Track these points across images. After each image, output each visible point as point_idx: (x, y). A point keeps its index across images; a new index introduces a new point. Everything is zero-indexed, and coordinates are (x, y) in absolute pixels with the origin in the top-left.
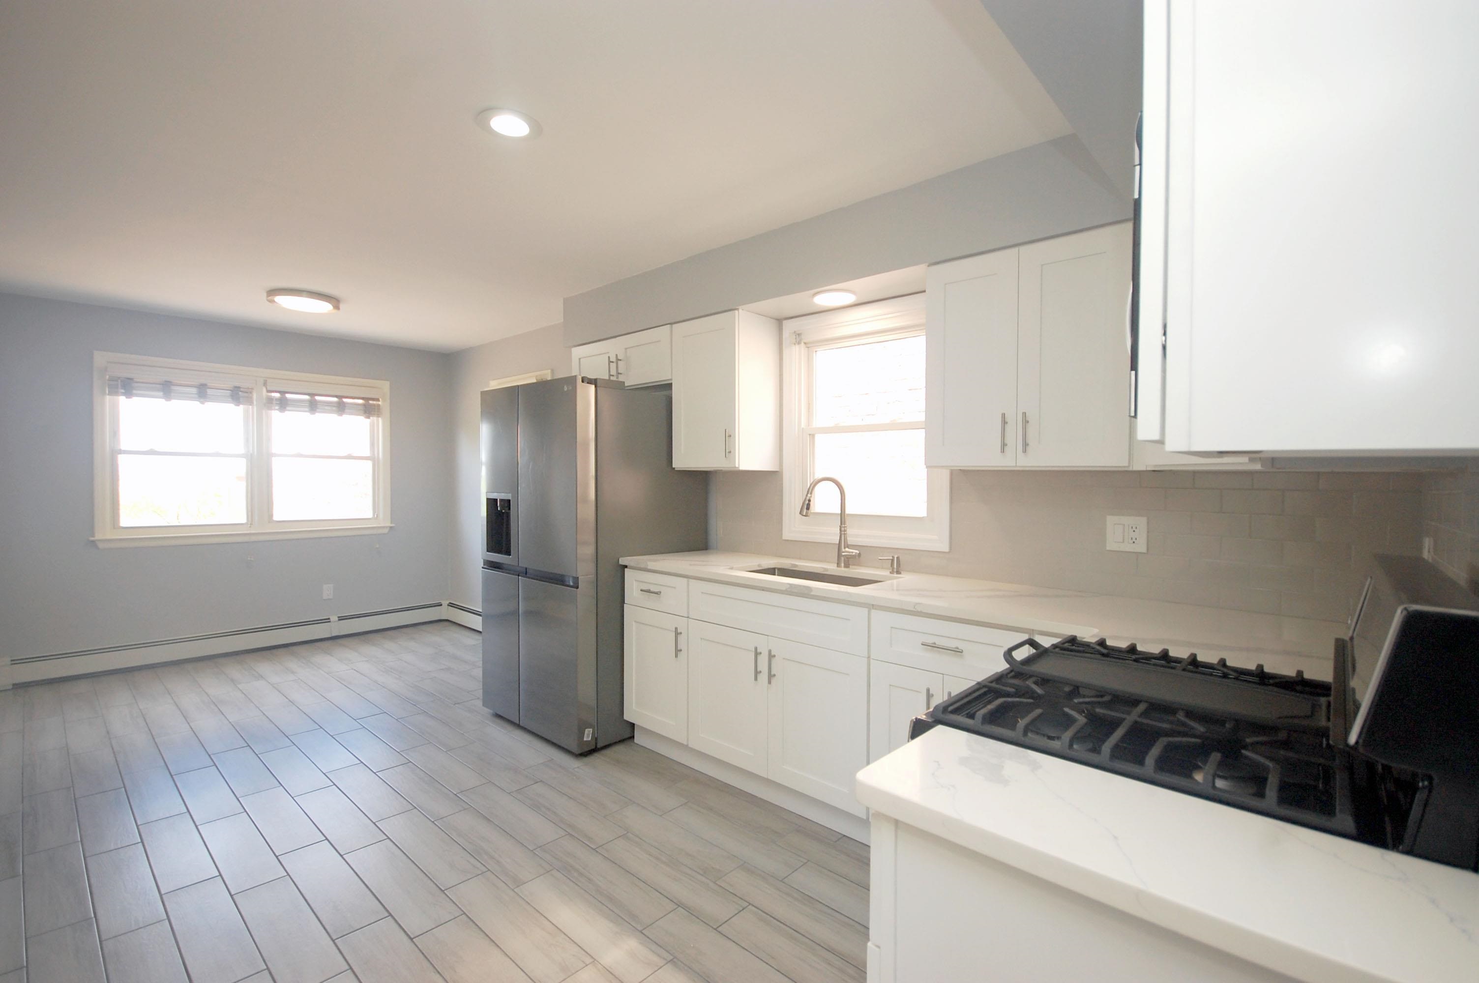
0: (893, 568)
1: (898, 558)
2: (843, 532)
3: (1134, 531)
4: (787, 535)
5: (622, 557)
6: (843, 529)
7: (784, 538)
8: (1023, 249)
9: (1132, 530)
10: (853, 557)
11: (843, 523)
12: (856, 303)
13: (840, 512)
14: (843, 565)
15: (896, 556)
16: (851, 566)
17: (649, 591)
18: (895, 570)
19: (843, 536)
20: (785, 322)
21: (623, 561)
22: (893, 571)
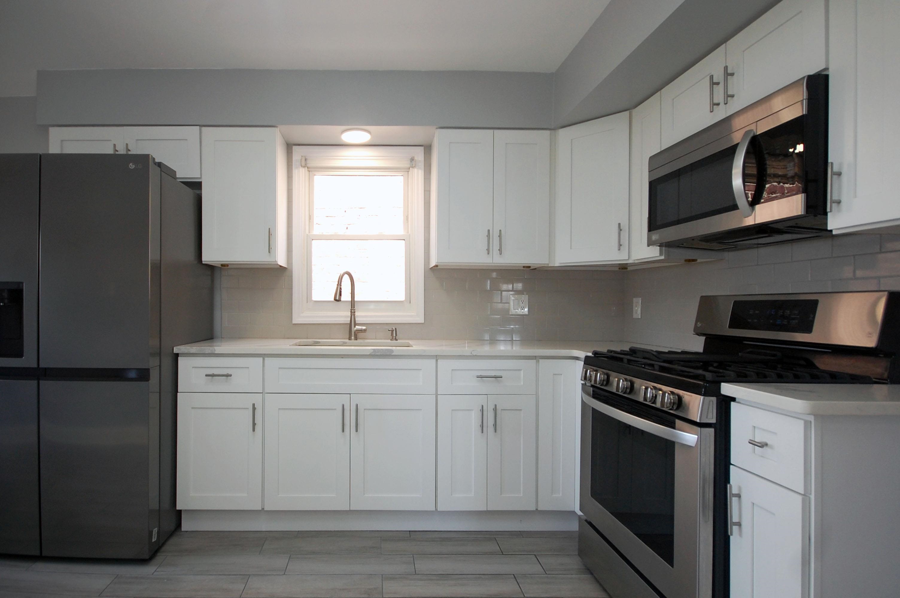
0: (393, 337)
1: (396, 329)
2: (353, 313)
3: (523, 303)
4: (297, 319)
5: (176, 346)
6: (353, 311)
7: (294, 322)
8: (496, 131)
9: (522, 303)
10: (361, 331)
11: (353, 307)
12: (370, 144)
13: (350, 300)
14: (353, 338)
15: (394, 329)
16: (358, 339)
17: (213, 375)
18: (394, 338)
19: (353, 316)
20: (295, 148)
21: (176, 350)
22: (392, 338)
